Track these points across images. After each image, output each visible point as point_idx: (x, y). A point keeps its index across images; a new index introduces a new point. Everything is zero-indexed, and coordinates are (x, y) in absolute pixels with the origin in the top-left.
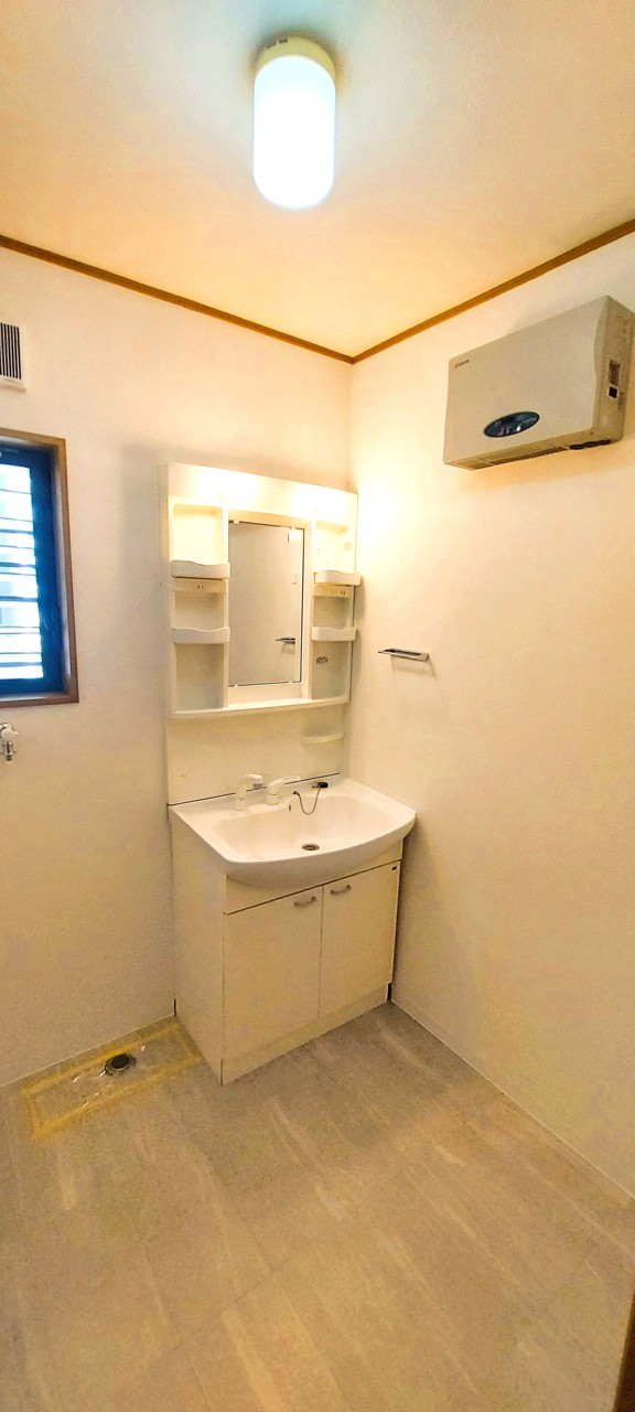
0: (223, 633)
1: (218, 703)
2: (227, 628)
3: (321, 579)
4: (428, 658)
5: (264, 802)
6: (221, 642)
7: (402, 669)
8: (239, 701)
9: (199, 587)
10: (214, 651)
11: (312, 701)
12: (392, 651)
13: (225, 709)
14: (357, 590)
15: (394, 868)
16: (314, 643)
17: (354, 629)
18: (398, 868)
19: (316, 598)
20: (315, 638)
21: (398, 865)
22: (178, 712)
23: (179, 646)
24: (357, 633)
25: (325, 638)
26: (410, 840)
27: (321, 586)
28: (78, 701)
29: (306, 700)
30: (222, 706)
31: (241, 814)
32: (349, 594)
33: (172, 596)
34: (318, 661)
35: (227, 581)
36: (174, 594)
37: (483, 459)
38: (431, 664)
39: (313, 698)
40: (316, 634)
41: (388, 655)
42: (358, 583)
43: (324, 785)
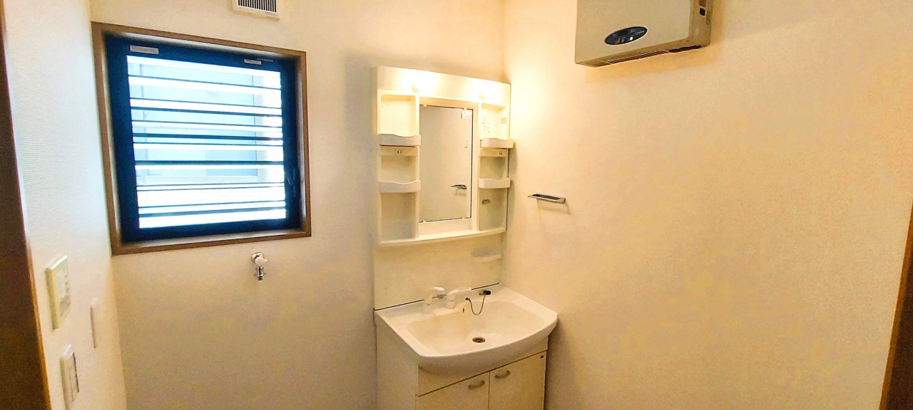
0: (416, 185)
1: (411, 235)
2: (418, 180)
3: (485, 144)
4: (564, 201)
5: (444, 306)
6: (413, 191)
7: (544, 208)
8: (426, 233)
9: (399, 151)
10: (409, 197)
11: (479, 232)
12: (538, 195)
13: (417, 239)
14: (511, 151)
15: (542, 357)
16: (481, 190)
17: (509, 180)
18: (545, 357)
19: (482, 158)
20: (482, 186)
21: (545, 354)
22: (383, 242)
23: (383, 194)
24: (511, 182)
25: (489, 187)
26: (554, 336)
27: (485, 149)
28: (311, 236)
29: (475, 231)
30: (414, 237)
31: (429, 316)
32: (505, 154)
33: (379, 160)
34: (483, 202)
35: (418, 147)
36: (380, 158)
37: (604, 60)
38: (567, 205)
39: (480, 230)
40: (482, 184)
41: (535, 199)
42: (512, 147)
43: (488, 293)
